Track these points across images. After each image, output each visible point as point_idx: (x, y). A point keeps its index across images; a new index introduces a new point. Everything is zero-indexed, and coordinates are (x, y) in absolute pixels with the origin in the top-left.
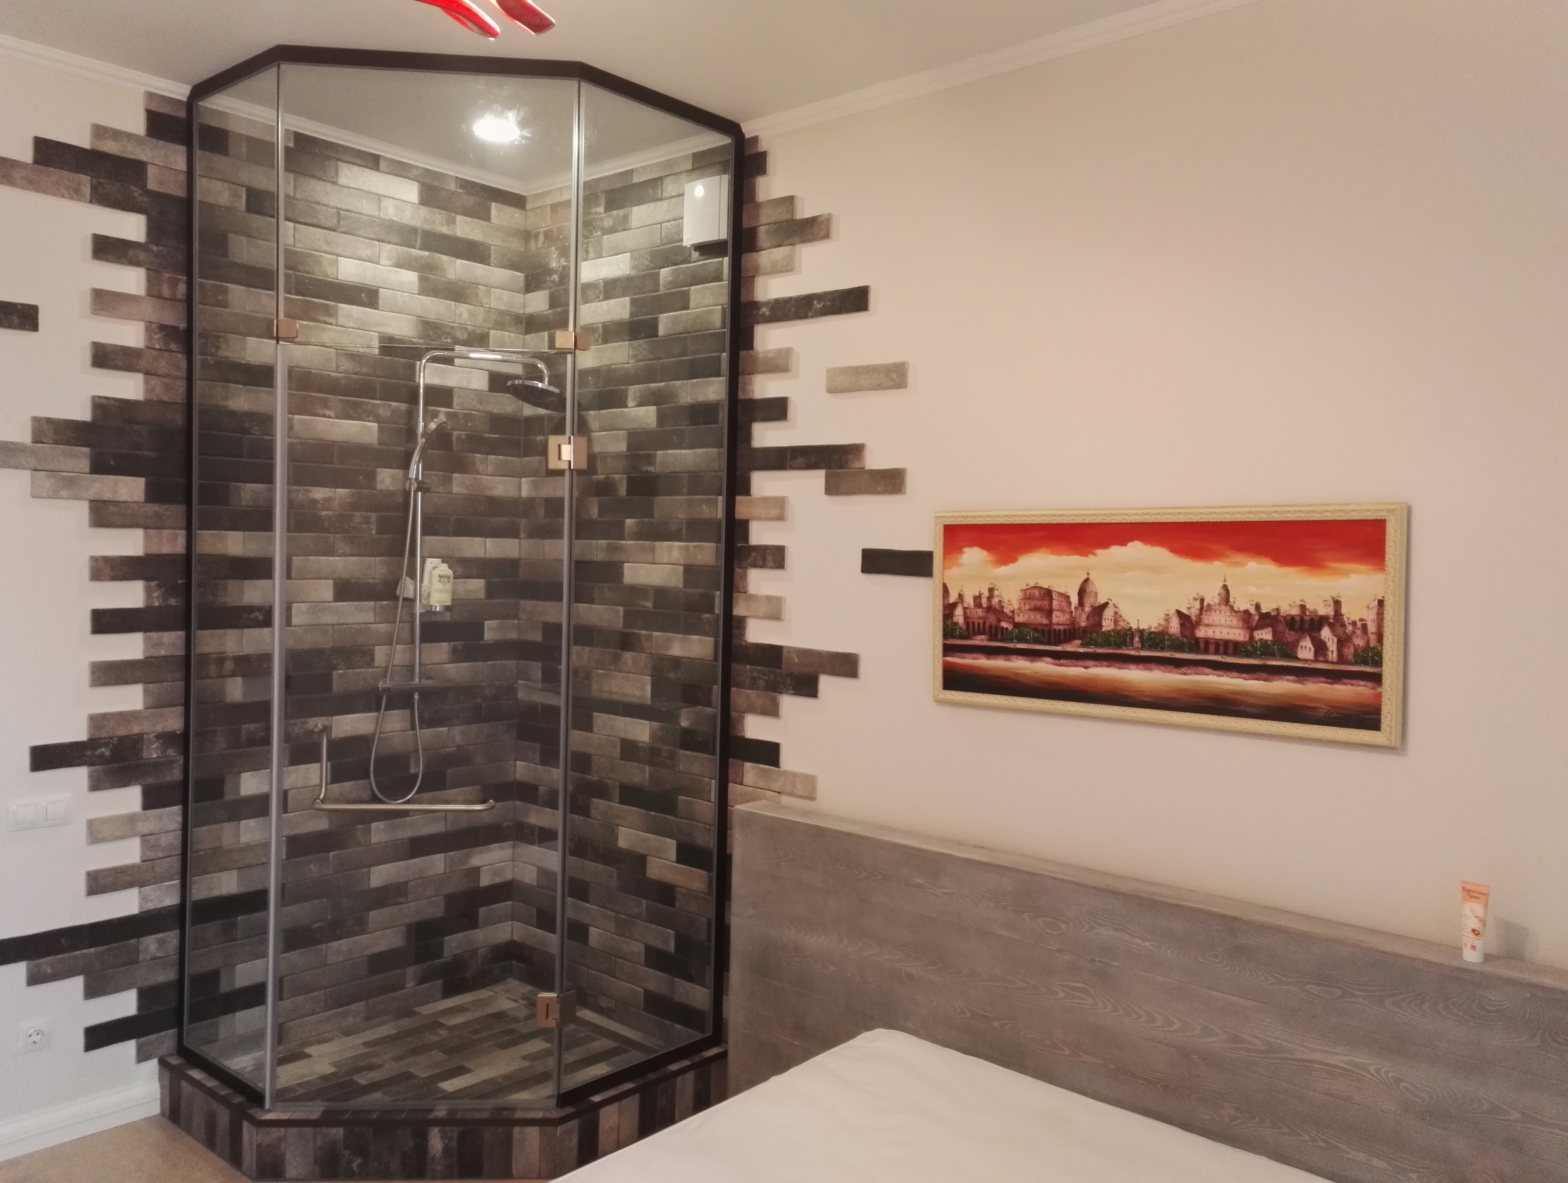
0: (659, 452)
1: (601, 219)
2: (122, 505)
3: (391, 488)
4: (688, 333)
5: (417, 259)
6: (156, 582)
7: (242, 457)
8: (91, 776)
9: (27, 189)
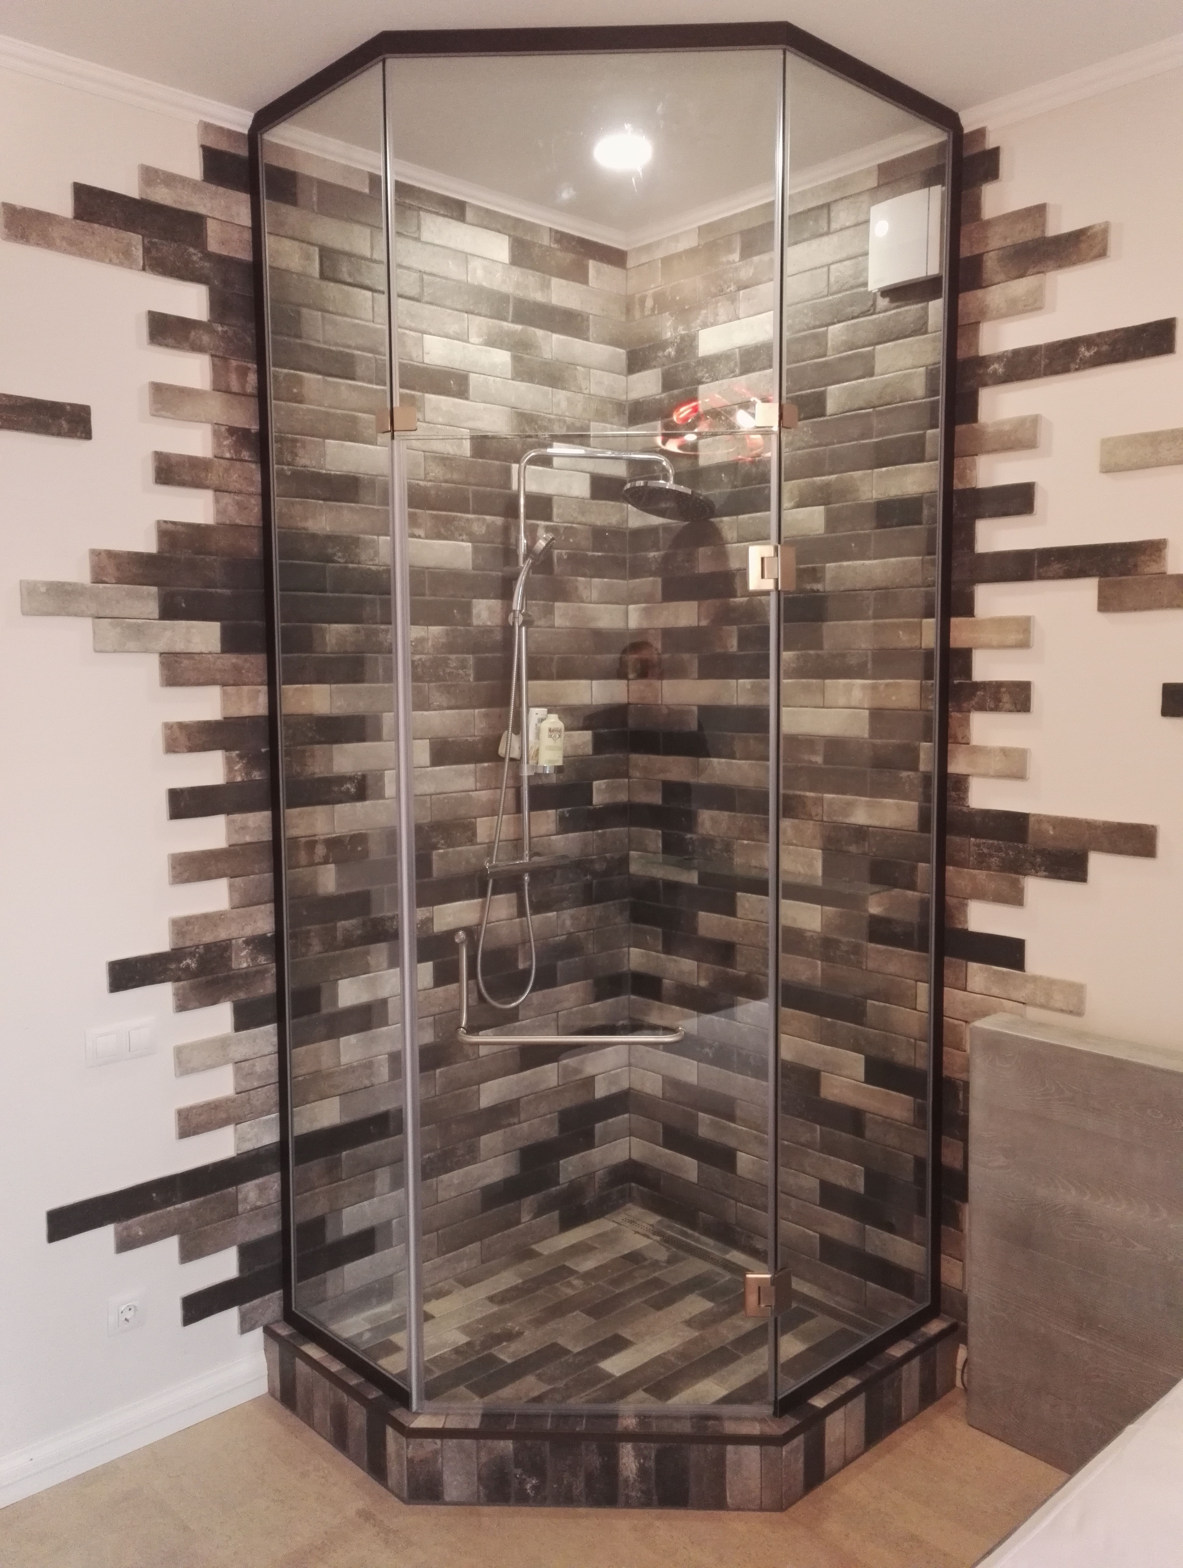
0: (830, 565)
1: (736, 269)
2: (196, 657)
3: (489, 623)
4: (874, 407)
5: (510, 334)
6: (238, 752)
7: (324, 591)
8: (176, 994)
9: (70, 253)
